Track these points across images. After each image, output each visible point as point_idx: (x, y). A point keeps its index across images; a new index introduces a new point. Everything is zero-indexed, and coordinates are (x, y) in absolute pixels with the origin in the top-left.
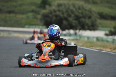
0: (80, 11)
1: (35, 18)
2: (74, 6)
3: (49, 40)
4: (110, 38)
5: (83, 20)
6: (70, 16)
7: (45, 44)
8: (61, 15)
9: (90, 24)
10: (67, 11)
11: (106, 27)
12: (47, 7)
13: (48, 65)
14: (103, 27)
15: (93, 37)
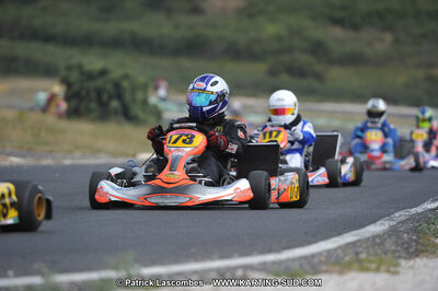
3: (195, 124)
7: (174, 135)
13: (182, 200)
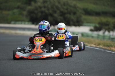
0: (65, 7)
1: (21, 14)
2: (59, 3)
4: (95, 33)
5: (68, 16)
6: (55, 12)
7: (36, 38)
8: (47, 11)
9: (75, 20)
10: (52, 8)
11: (91, 23)
12: (33, 3)
13: (41, 57)
14: (88, 22)
15: (79, 33)
